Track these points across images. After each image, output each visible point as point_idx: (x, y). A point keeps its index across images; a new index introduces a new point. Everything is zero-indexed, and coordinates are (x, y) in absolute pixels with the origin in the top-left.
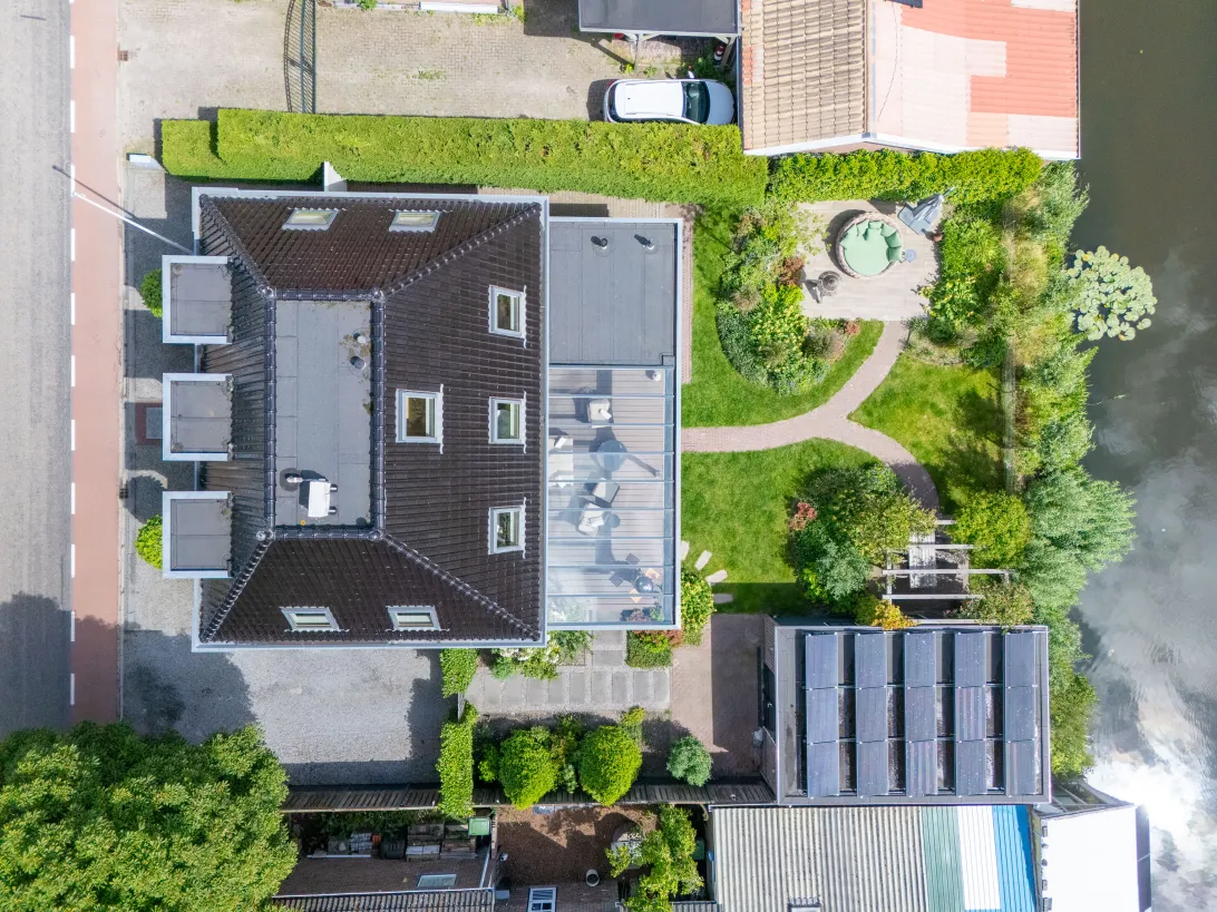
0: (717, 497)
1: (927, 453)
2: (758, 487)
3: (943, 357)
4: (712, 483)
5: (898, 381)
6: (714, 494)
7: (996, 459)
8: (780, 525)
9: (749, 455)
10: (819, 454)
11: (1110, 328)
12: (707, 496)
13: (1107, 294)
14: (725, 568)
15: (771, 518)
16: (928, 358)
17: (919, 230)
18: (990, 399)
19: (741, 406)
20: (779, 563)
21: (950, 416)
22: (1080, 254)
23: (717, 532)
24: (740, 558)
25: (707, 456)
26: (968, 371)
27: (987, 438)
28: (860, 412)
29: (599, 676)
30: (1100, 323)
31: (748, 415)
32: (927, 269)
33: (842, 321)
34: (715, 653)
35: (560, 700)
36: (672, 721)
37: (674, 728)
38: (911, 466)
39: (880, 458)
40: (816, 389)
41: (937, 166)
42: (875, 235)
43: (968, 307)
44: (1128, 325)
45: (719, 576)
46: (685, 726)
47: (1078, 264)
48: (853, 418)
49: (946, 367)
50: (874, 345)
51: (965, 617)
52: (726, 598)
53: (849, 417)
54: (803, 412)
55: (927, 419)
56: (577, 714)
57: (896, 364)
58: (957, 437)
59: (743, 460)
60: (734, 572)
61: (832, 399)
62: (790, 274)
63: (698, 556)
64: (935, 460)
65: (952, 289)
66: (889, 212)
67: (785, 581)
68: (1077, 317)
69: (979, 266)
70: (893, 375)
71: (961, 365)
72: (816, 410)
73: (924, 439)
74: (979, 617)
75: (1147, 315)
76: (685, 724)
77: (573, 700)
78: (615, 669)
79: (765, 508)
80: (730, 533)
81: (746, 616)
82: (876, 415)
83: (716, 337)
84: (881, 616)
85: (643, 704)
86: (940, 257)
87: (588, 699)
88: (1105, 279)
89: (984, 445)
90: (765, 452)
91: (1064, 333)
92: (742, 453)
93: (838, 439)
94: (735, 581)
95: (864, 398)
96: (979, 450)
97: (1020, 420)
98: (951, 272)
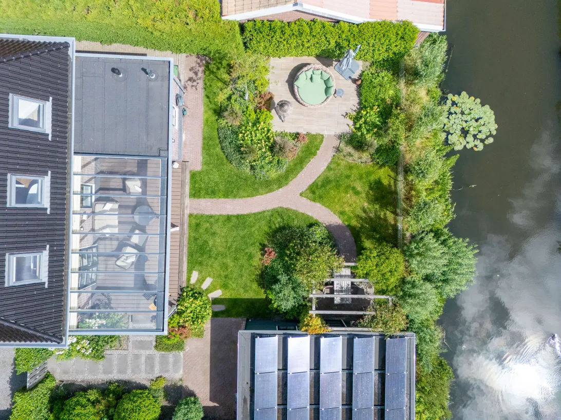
0: (217, 243)
1: (350, 218)
2: (243, 237)
3: (360, 158)
4: (214, 234)
5: (332, 172)
6: (215, 241)
7: (393, 223)
8: (256, 262)
9: (238, 217)
10: (282, 218)
11: (468, 143)
12: (211, 243)
13: (466, 122)
14: (220, 289)
15: (250, 257)
16: (351, 158)
17: (347, 77)
18: (390, 185)
19: (233, 185)
20: (255, 286)
21: (364, 195)
22: (450, 96)
23: (216, 265)
24: (230, 283)
25: (211, 217)
26: (377, 167)
27: (388, 210)
28: (308, 191)
29: (137, 357)
30: (461, 139)
31: (238, 192)
32: (351, 102)
33: (298, 134)
34: (213, 343)
35: (111, 372)
36: (184, 385)
37: (184, 390)
38: (339, 225)
39: (320, 220)
40: (280, 176)
41: (349, 31)
42: (317, 77)
43: (376, 126)
44: (479, 141)
45: (217, 294)
46: (192, 389)
47: (449, 102)
48: (303, 195)
49: (362, 164)
50: (318, 149)
51: (363, 326)
52: (221, 308)
53: (301, 195)
54: (271, 191)
55: (349, 197)
56: (122, 381)
57: (331, 162)
58: (368, 208)
59: (234, 220)
60: (227, 291)
61: (291, 183)
62: (263, 103)
63: (204, 280)
64: (354, 223)
65: (366, 114)
66: (328, 65)
67: (259, 297)
68: (447, 135)
69: (383, 100)
70: (329, 168)
71: (371, 164)
72: (280, 189)
73: (347, 209)
74: (371, 327)
75: (491, 135)
76: (192, 387)
77: (120, 372)
78: (148, 352)
79: (247, 251)
80: (225, 266)
81: (233, 319)
82: (317, 193)
83: (218, 141)
84: (307, 325)
85: (165, 375)
86: (359, 95)
87: (129, 371)
88: (465, 113)
89: (385, 214)
90: (249, 215)
91: (438, 145)
92: (234, 216)
93: (294, 208)
94: (227, 297)
95: (311, 183)
96: (382, 216)
97: (408, 199)
98: (366, 104)
